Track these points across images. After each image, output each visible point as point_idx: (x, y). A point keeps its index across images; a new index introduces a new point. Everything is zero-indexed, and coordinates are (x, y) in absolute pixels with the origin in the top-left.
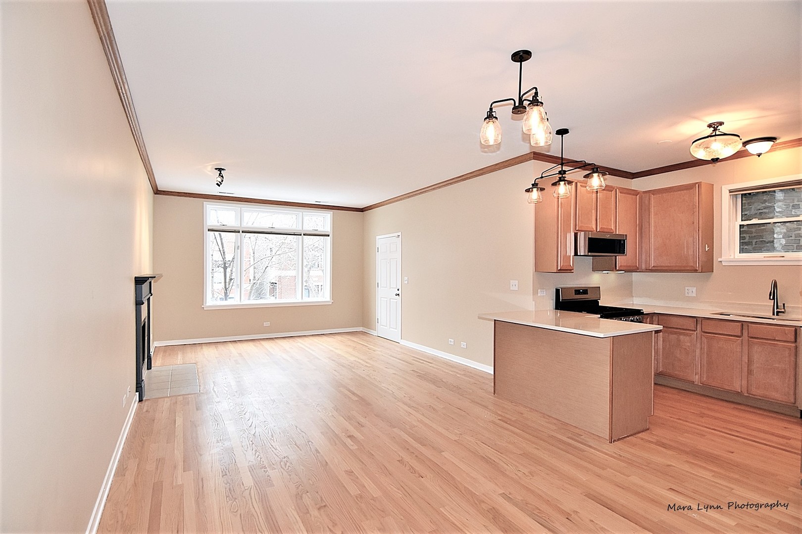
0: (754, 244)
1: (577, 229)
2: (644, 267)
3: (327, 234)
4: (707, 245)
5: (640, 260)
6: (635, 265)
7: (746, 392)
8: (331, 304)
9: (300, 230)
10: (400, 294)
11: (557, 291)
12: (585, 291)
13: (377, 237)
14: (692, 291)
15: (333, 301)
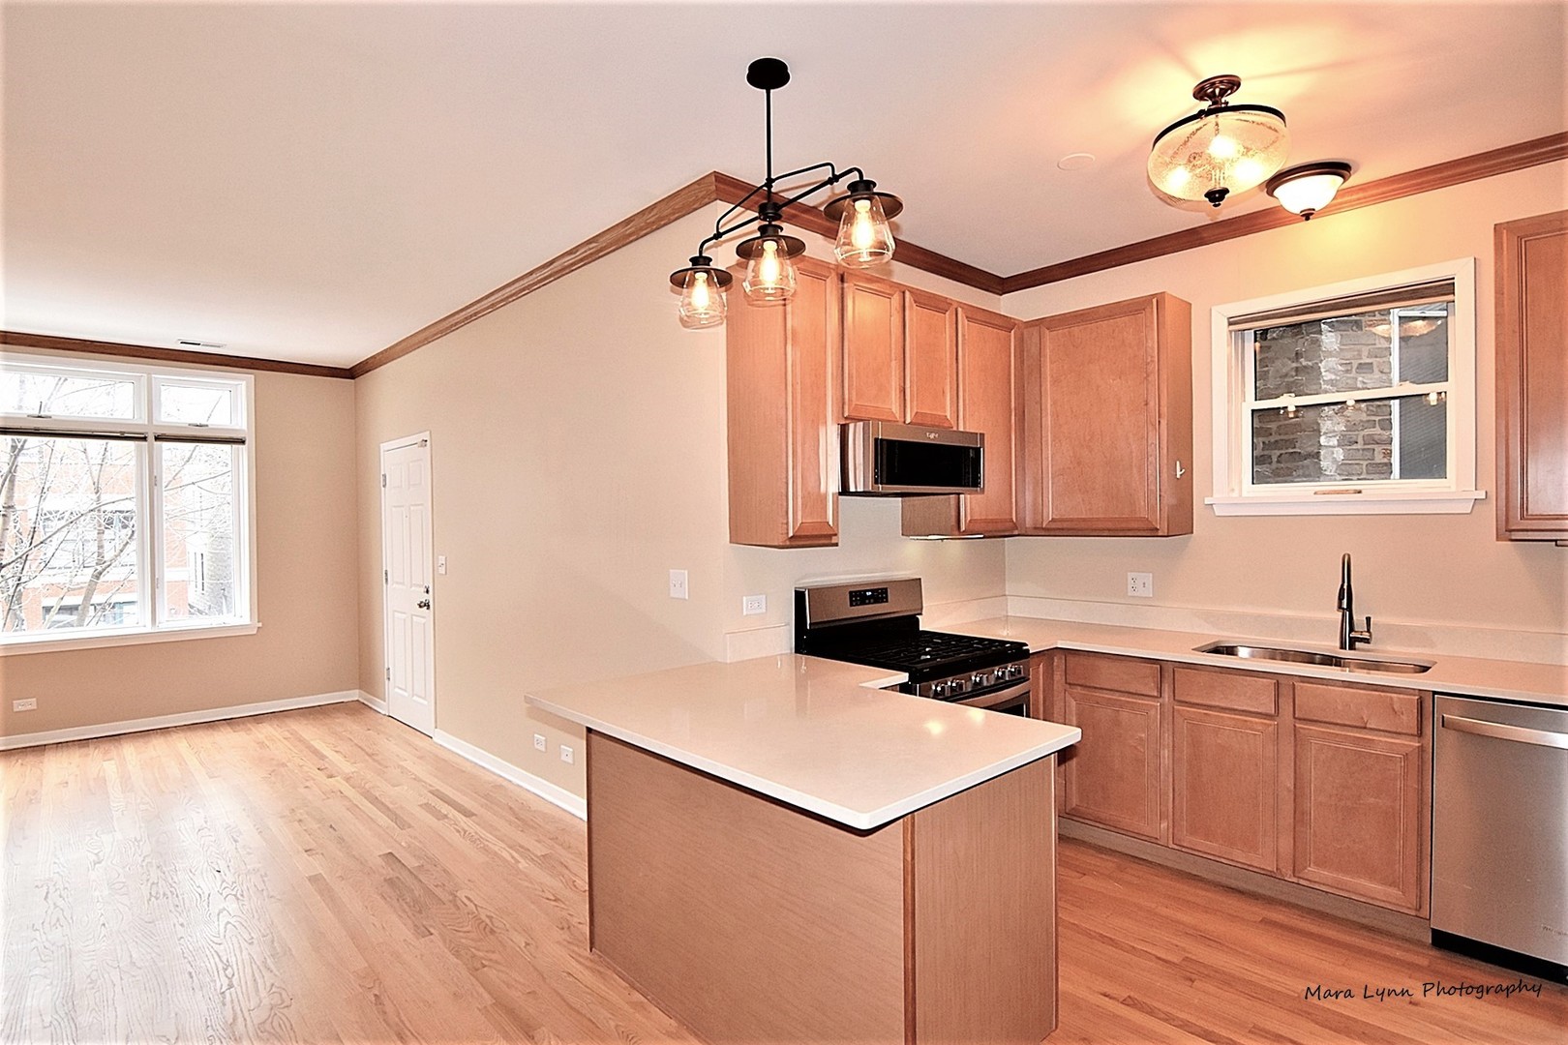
0: (1275, 459)
1: (846, 415)
2: (1029, 523)
3: (239, 436)
4: (1178, 463)
5: (1021, 504)
6: (1008, 517)
7: (1290, 873)
8: (255, 632)
9: (144, 426)
10: (431, 604)
11: (799, 596)
12: (879, 594)
13: (382, 445)
14: (1142, 583)
15: (260, 625)
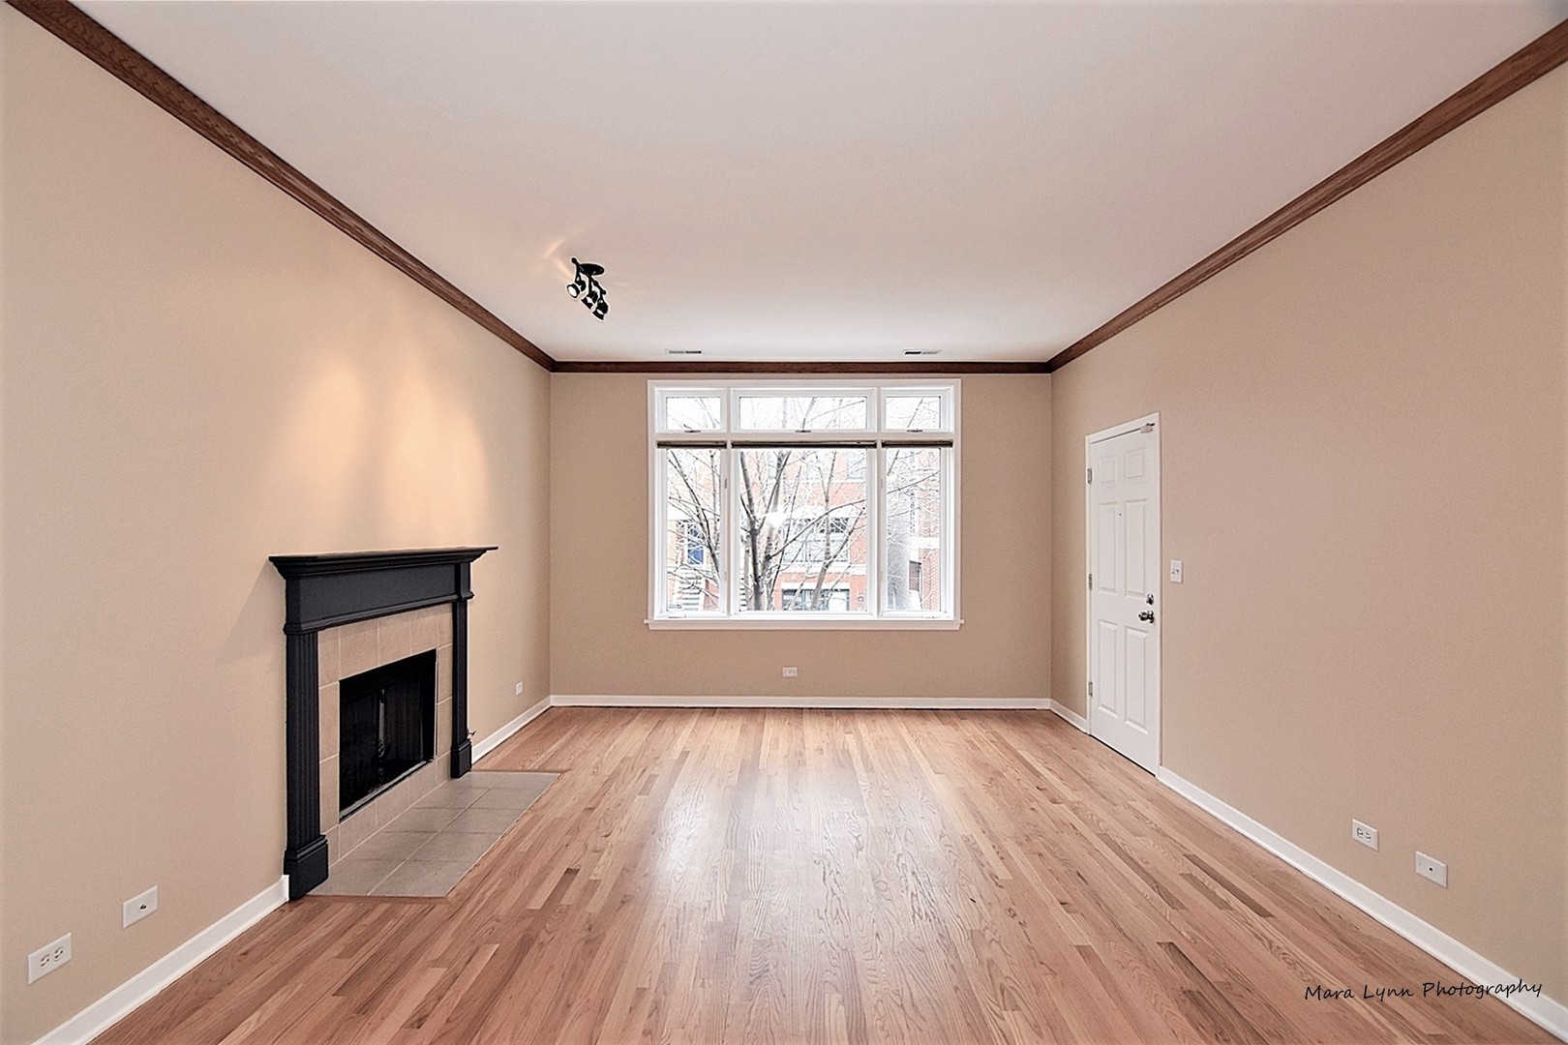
3: (947, 439)
8: (958, 629)
9: (874, 434)
10: (1157, 616)
13: (1087, 437)
15: (962, 622)
